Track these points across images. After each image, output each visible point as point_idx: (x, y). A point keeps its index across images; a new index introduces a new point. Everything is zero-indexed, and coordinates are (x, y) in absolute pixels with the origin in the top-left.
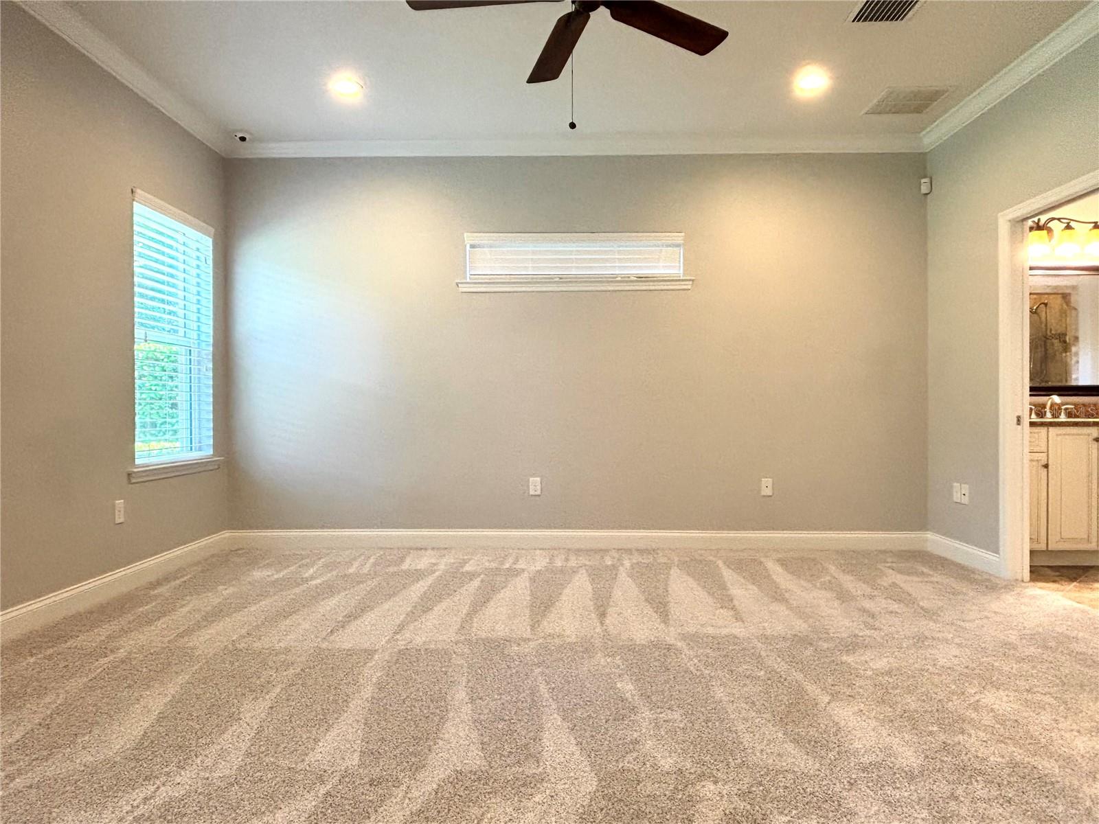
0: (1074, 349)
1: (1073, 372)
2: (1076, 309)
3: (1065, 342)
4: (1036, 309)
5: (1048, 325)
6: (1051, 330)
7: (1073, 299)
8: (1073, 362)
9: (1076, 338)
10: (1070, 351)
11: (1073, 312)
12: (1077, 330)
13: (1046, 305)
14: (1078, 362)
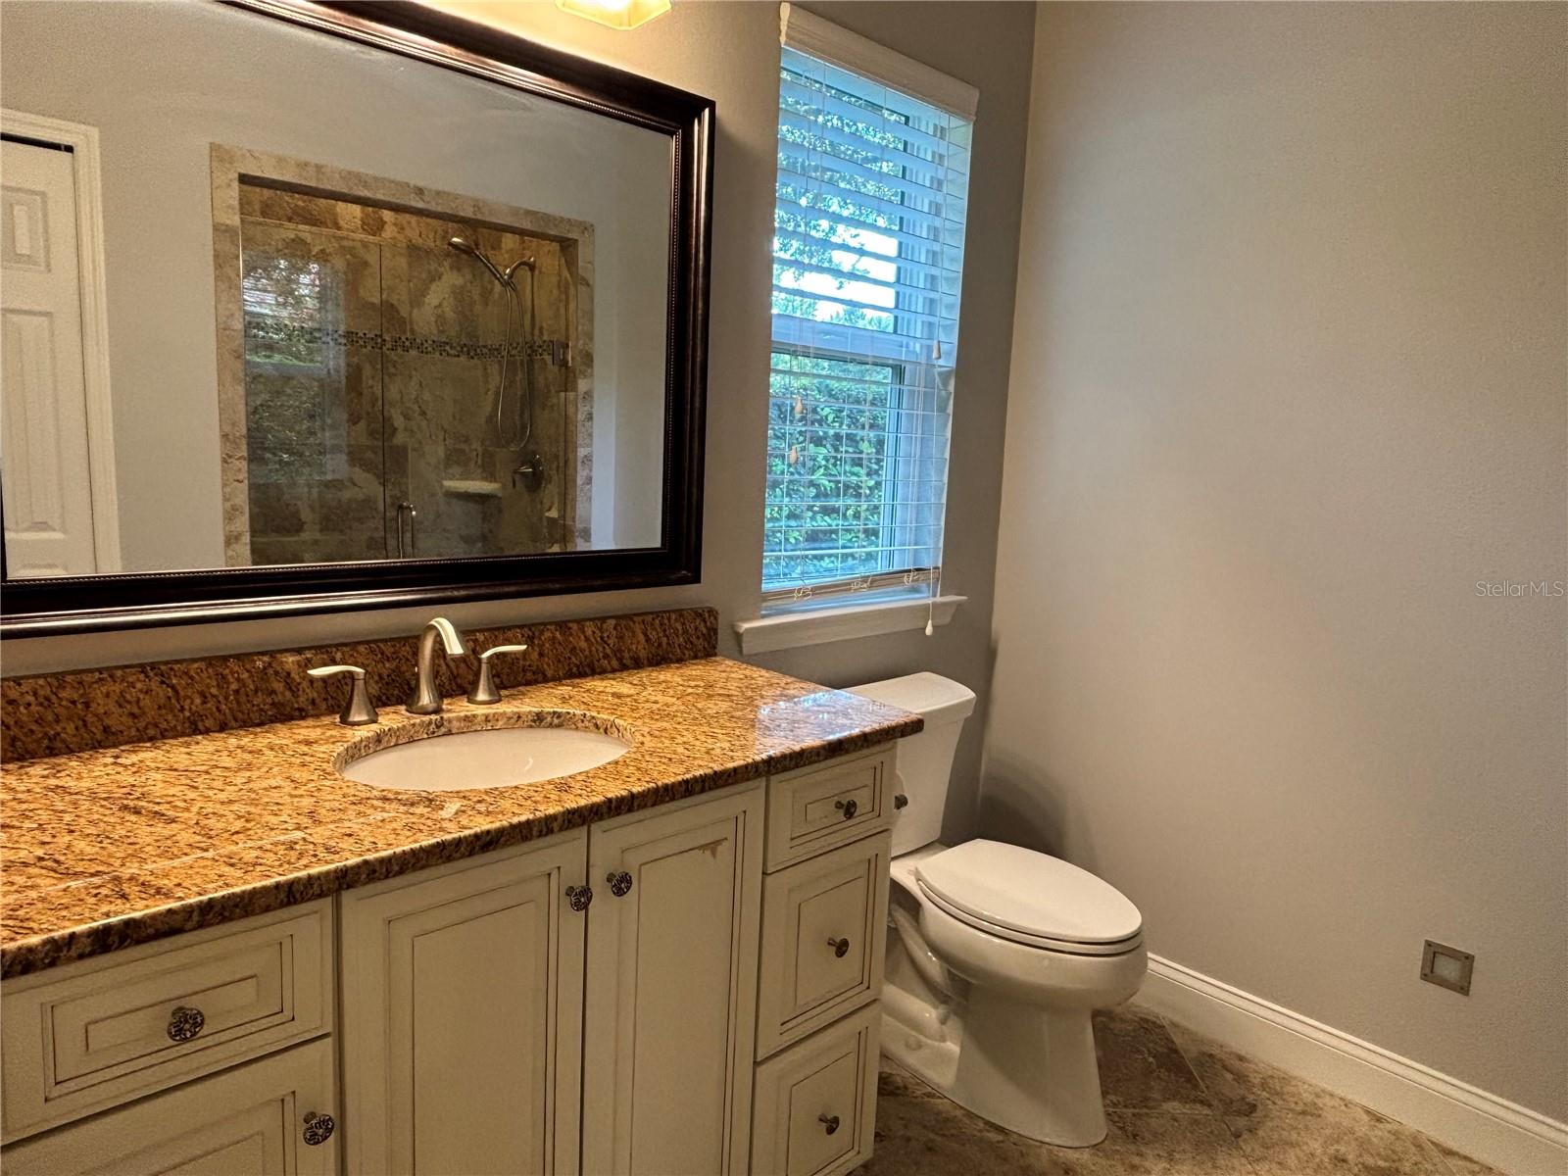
0: (582, 385)
1: (580, 442)
2: (588, 285)
3: (564, 363)
4: (511, 276)
5: (537, 319)
6: (541, 333)
7: (583, 253)
8: (581, 417)
9: (588, 359)
10: (575, 389)
11: (582, 289)
12: (590, 337)
13: (532, 267)
14: (590, 417)
